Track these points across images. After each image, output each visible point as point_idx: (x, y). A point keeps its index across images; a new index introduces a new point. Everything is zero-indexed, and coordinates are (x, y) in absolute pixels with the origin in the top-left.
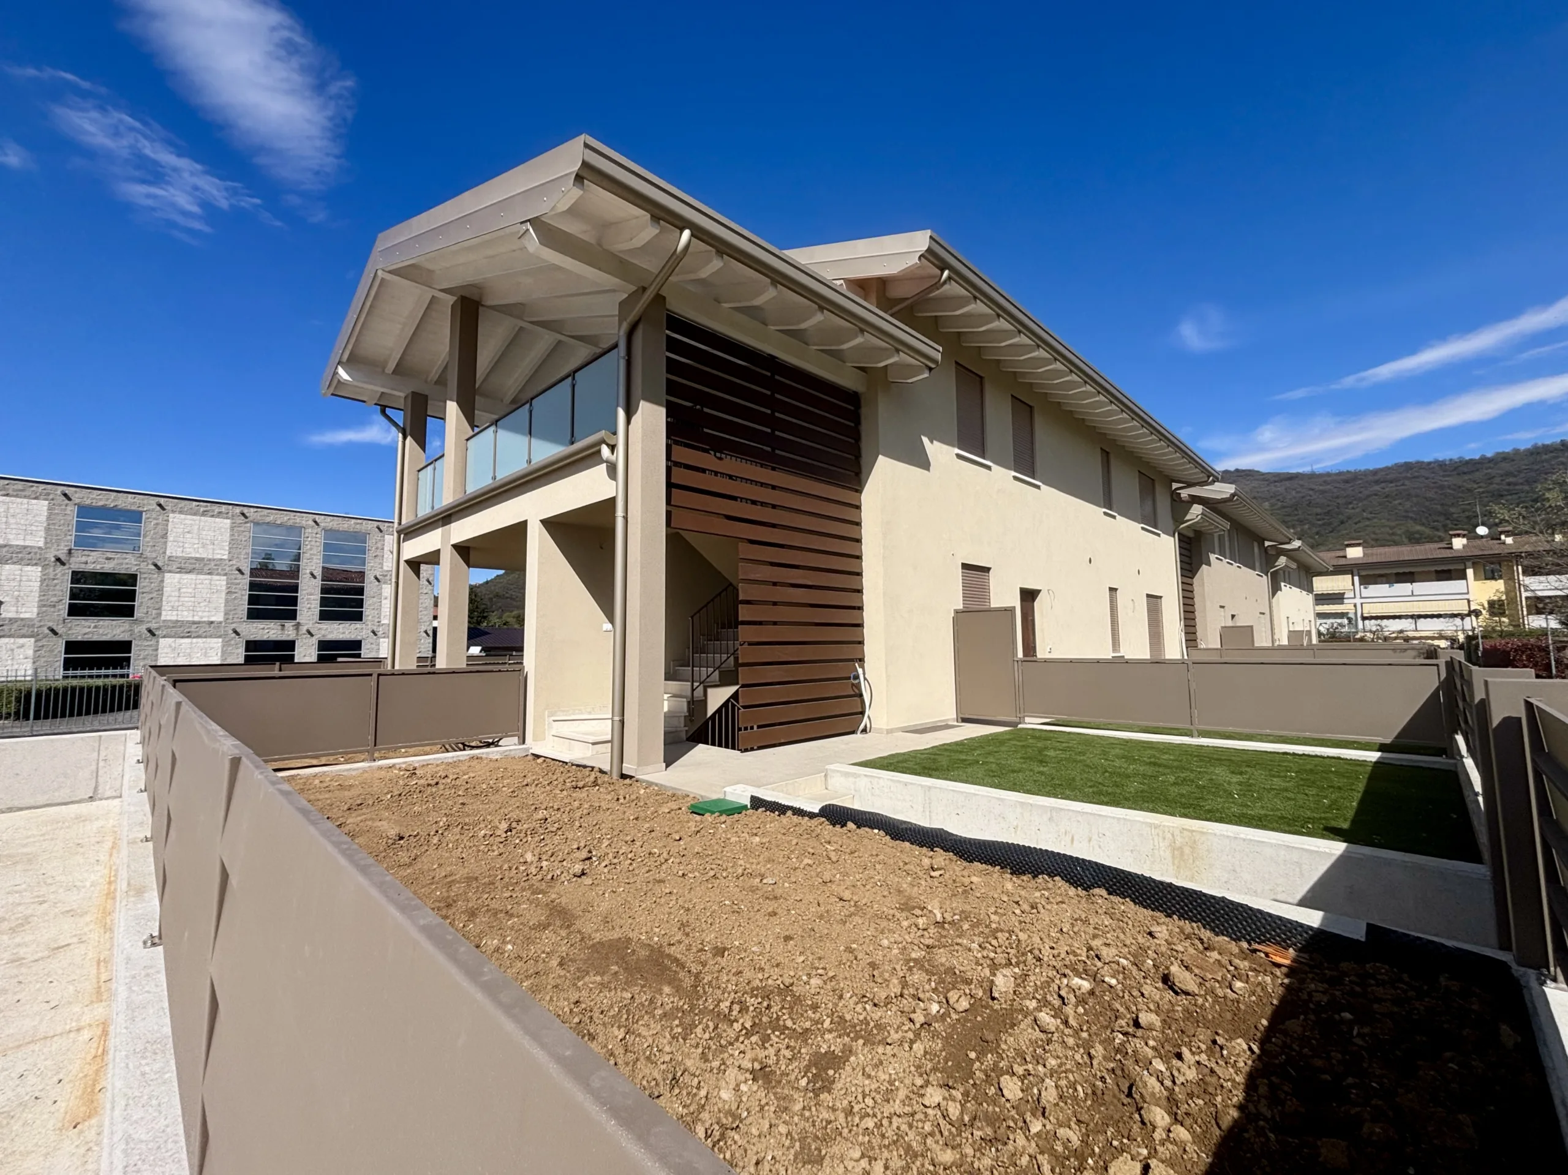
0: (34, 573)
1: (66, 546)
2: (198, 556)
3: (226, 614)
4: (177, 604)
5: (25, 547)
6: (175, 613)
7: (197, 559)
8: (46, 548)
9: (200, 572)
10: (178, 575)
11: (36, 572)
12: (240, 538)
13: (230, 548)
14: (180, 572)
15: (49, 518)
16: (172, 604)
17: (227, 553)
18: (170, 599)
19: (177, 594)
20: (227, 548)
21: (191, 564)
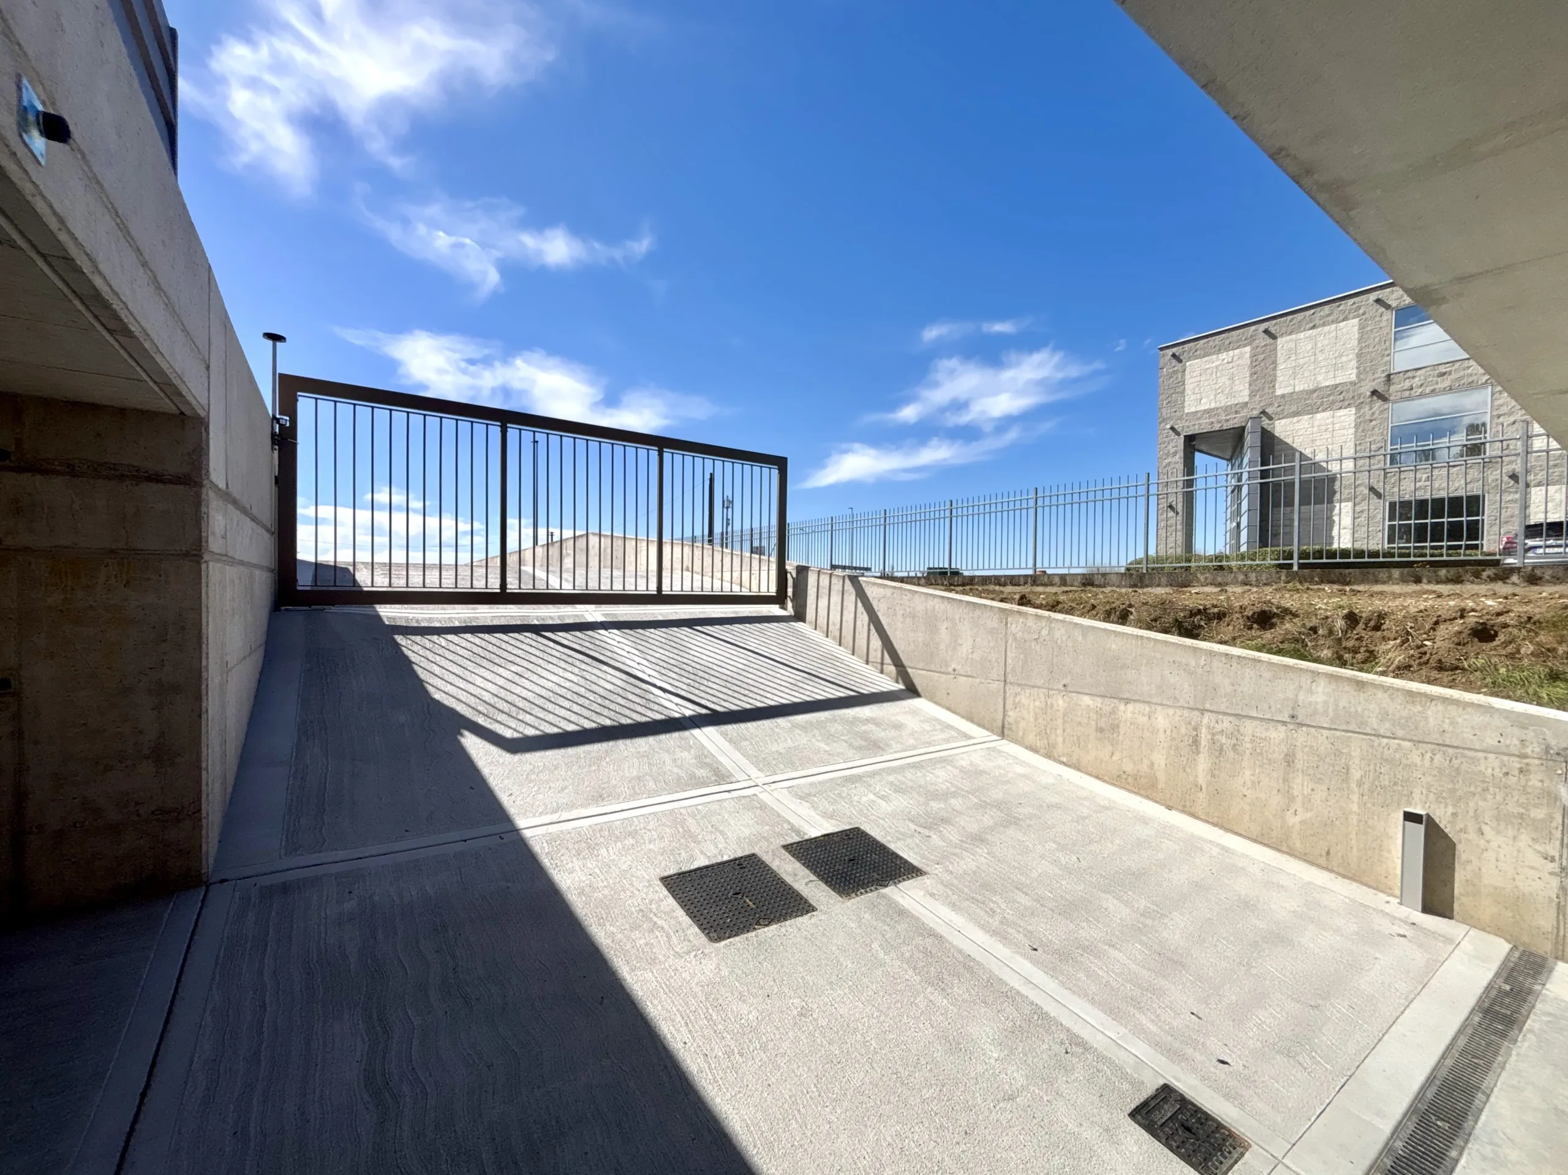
0: (1347, 416)
1: (1383, 371)
5: (1336, 386)
8: (1360, 381)
11: (1350, 415)
15: (1360, 340)
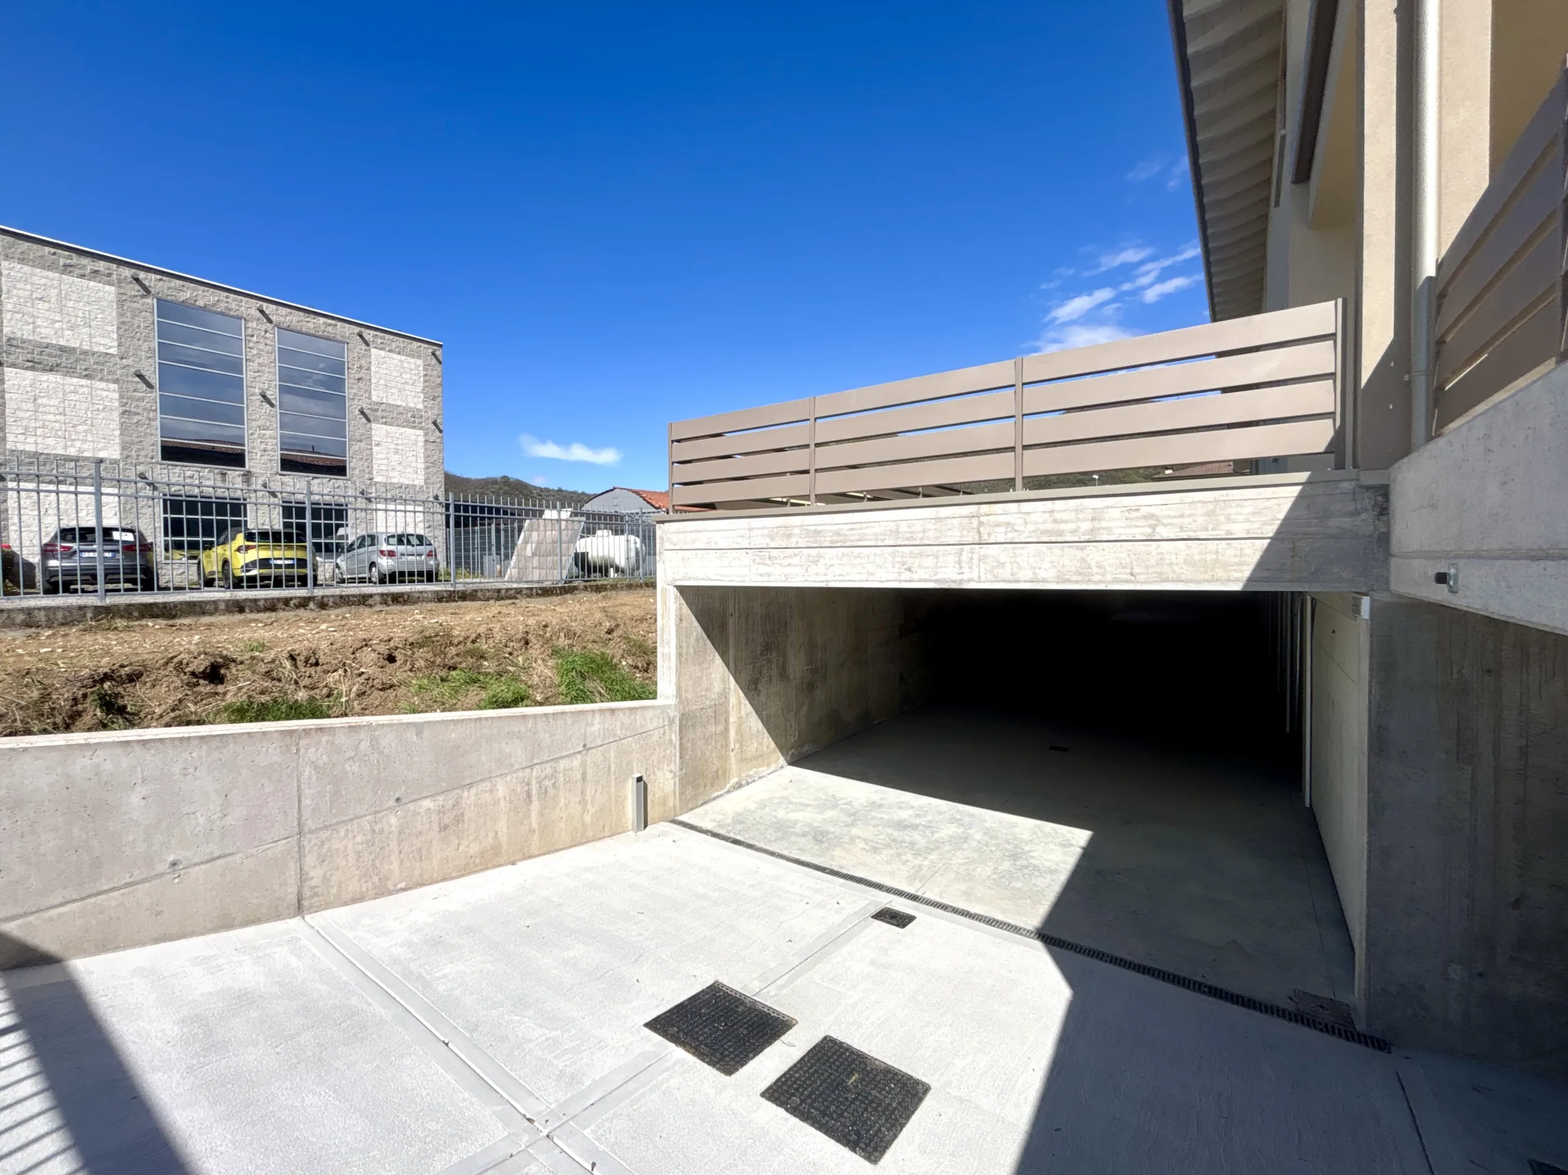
2: (62, 342)
3: (123, 449)
4: (33, 424)
6: (31, 440)
7: (63, 349)
9: (70, 372)
10: (29, 373)
12: (136, 322)
13: (120, 337)
14: (32, 369)
16: (25, 423)
17: (115, 344)
18: (20, 414)
19: (30, 406)
20: (115, 336)
21: (50, 355)
